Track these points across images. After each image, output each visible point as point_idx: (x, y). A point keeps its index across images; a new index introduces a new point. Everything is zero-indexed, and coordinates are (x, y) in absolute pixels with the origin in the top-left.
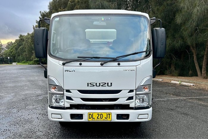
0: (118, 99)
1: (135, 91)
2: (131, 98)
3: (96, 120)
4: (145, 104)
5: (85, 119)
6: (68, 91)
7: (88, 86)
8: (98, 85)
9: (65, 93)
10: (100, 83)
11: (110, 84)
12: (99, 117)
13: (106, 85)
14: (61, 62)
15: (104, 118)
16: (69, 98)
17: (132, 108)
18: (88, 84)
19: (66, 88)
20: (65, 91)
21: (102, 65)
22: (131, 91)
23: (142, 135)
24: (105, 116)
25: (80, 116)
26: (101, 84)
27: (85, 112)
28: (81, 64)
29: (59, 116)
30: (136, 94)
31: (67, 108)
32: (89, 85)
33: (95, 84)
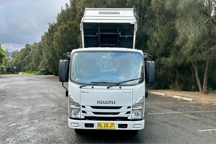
0: (120, 113)
1: (131, 107)
2: (129, 113)
3: (103, 128)
4: (139, 117)
5: (95, 128)
6: (83, 107)
7: (98, 103)
8: (105, 102)
9: (81, 108)
10: (106, 101)
11: (113, 102)
12: (106, 126)
13: (111, 103)
14: (79, 86)
15: (109, 127)
16: (84, 112)
17: (129, 120)
18: (98, 101)
19: (82, 105)
20: (81, 106)
21: (108, 88)
22: (129, 107)
23: (138, 141)
24: (110, 125)
25: (92, 125)
26: (107, 102)
27: (95, 122)
28: (93, 87)
29: (77, 125)
30: (132, 110)
31: (83, 119)
32: (99, 102)
33: (103, 102)
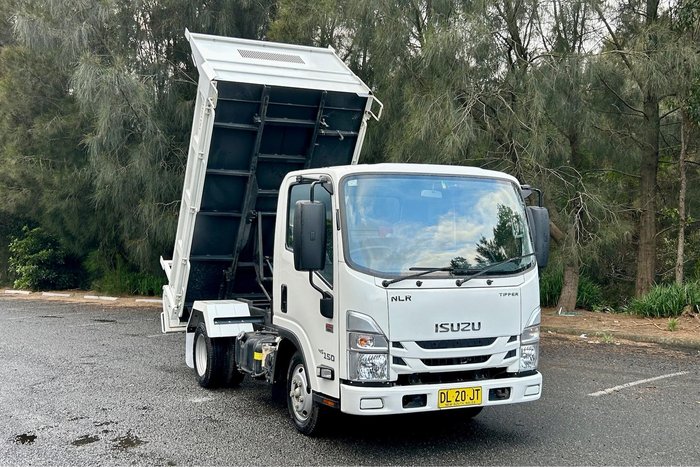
0: (490, 356)
1: (518, 337)
2: (511, 354)
3: (453, 406)
5: (432, 406)
6: (397, 344)
7: (437, 331)
8: (455, 328)
9: (391, 348)
10: (458, 325)
11: (476, 327)
12: (459, 398)
13: (470, 327)
14: (380, 281)
15: (468, 400)
16: (398, 361)
17: (511, 375)
18: (437, 326)
19: (393, 339)
20: (391, 344)
21: (459, 284)
22: (513, 338)
24: (469, 394)
25: (422, 399)
26: (462, 327)
27: (432, 390)
28: (419, 284)
29: (378, 403)
30: (522, 345)
31: (392, 384)
32: (440, 329)
33: (449, 327)
